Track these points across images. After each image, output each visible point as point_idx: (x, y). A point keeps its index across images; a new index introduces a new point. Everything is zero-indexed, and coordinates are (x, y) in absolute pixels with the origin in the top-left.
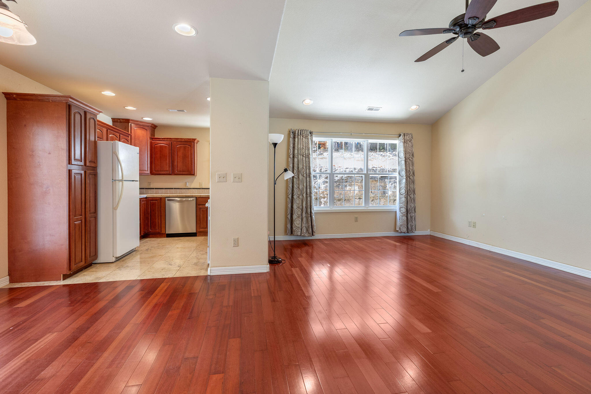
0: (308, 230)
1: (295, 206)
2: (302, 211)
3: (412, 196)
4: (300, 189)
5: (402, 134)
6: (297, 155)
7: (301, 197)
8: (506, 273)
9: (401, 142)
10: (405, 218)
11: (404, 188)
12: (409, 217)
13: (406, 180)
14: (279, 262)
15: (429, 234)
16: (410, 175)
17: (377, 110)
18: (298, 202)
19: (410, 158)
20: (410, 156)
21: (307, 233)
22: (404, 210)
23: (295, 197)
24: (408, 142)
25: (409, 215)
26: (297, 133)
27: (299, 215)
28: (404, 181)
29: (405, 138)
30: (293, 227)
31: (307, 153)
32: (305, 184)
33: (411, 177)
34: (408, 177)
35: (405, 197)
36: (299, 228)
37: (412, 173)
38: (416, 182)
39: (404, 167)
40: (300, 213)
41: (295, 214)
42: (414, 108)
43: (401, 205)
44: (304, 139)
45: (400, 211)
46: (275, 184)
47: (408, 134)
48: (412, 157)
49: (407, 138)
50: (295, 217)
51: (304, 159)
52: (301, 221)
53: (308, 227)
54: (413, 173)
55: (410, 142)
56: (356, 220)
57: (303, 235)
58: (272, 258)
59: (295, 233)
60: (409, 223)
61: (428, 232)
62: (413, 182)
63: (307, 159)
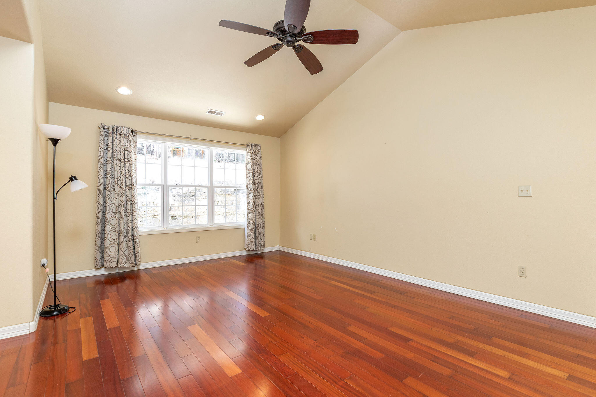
0: (129, 259)
1: (108, 229)
2: (119, 234)
3: (260, 211)
4: (115, 205)
5: (249, 144)
6: (111, 159)
7: (117, 215)
8: (334, 283)
9: (249, 153)
10: (253, 235)
11: (252, 203)
12: (257, 234)
13: (254, 194)
14: (63, 312)
15: (278, 250)
16: (258, 189)
17: (221, 114)
18: (113, 222)
19: (258, 171)
20: (258, 169)
21: (128, 263)
22: (252, 226)
23: (108, 216)
24: (256, 153)
25: (257, 231)
26: (111, 129)
27: (114, 240)
28: (252, 195)
29: (253, 149)
30: (105, 256)
31: (126, 157)
32: (123, 199)
33: (259, 191)
34: (256, 190)
35: (253, 212)
36: (113, 257)
37: (260, 186)
38: (265, 196)
39: (252, 180)
40: (115, 237)
41: (107, 239)
42: (260, 118)
43: (249, 221)
44: (122, 139)
45: (248, 227)
46: (55, 198)
47: (256, 145)
48: (260, 169)
49: (254, 148)
50: (107, 242)
51: (122, 165)
52: (117, 247)
53: (129, 254)
54: (262, 187)
55: (258, 153)
56: (198, 240)
57: (119, 266)
58: (49, 309)
59: (108, 264)
60: (258, 240)
61: (277, 248)
62: (262, 196)
63: (127, 165)
